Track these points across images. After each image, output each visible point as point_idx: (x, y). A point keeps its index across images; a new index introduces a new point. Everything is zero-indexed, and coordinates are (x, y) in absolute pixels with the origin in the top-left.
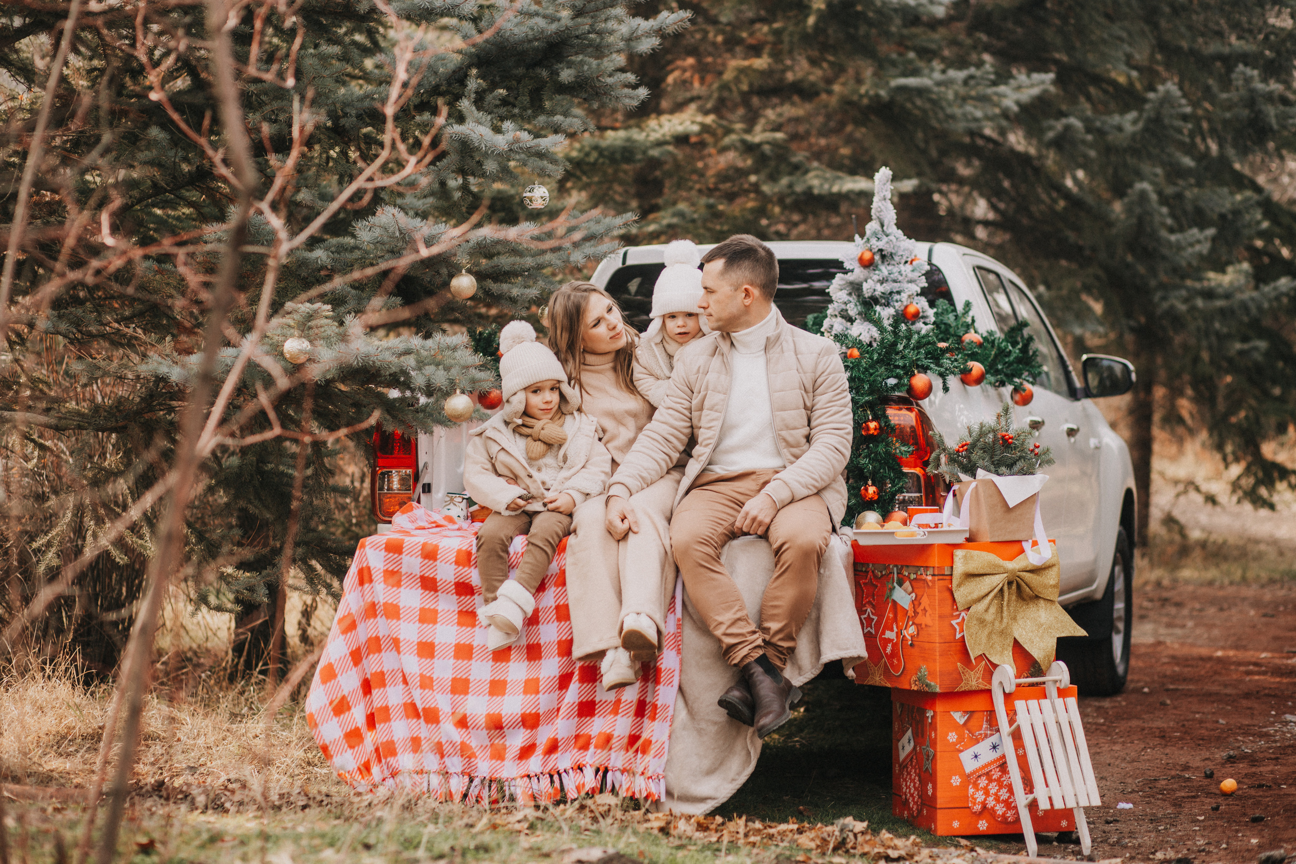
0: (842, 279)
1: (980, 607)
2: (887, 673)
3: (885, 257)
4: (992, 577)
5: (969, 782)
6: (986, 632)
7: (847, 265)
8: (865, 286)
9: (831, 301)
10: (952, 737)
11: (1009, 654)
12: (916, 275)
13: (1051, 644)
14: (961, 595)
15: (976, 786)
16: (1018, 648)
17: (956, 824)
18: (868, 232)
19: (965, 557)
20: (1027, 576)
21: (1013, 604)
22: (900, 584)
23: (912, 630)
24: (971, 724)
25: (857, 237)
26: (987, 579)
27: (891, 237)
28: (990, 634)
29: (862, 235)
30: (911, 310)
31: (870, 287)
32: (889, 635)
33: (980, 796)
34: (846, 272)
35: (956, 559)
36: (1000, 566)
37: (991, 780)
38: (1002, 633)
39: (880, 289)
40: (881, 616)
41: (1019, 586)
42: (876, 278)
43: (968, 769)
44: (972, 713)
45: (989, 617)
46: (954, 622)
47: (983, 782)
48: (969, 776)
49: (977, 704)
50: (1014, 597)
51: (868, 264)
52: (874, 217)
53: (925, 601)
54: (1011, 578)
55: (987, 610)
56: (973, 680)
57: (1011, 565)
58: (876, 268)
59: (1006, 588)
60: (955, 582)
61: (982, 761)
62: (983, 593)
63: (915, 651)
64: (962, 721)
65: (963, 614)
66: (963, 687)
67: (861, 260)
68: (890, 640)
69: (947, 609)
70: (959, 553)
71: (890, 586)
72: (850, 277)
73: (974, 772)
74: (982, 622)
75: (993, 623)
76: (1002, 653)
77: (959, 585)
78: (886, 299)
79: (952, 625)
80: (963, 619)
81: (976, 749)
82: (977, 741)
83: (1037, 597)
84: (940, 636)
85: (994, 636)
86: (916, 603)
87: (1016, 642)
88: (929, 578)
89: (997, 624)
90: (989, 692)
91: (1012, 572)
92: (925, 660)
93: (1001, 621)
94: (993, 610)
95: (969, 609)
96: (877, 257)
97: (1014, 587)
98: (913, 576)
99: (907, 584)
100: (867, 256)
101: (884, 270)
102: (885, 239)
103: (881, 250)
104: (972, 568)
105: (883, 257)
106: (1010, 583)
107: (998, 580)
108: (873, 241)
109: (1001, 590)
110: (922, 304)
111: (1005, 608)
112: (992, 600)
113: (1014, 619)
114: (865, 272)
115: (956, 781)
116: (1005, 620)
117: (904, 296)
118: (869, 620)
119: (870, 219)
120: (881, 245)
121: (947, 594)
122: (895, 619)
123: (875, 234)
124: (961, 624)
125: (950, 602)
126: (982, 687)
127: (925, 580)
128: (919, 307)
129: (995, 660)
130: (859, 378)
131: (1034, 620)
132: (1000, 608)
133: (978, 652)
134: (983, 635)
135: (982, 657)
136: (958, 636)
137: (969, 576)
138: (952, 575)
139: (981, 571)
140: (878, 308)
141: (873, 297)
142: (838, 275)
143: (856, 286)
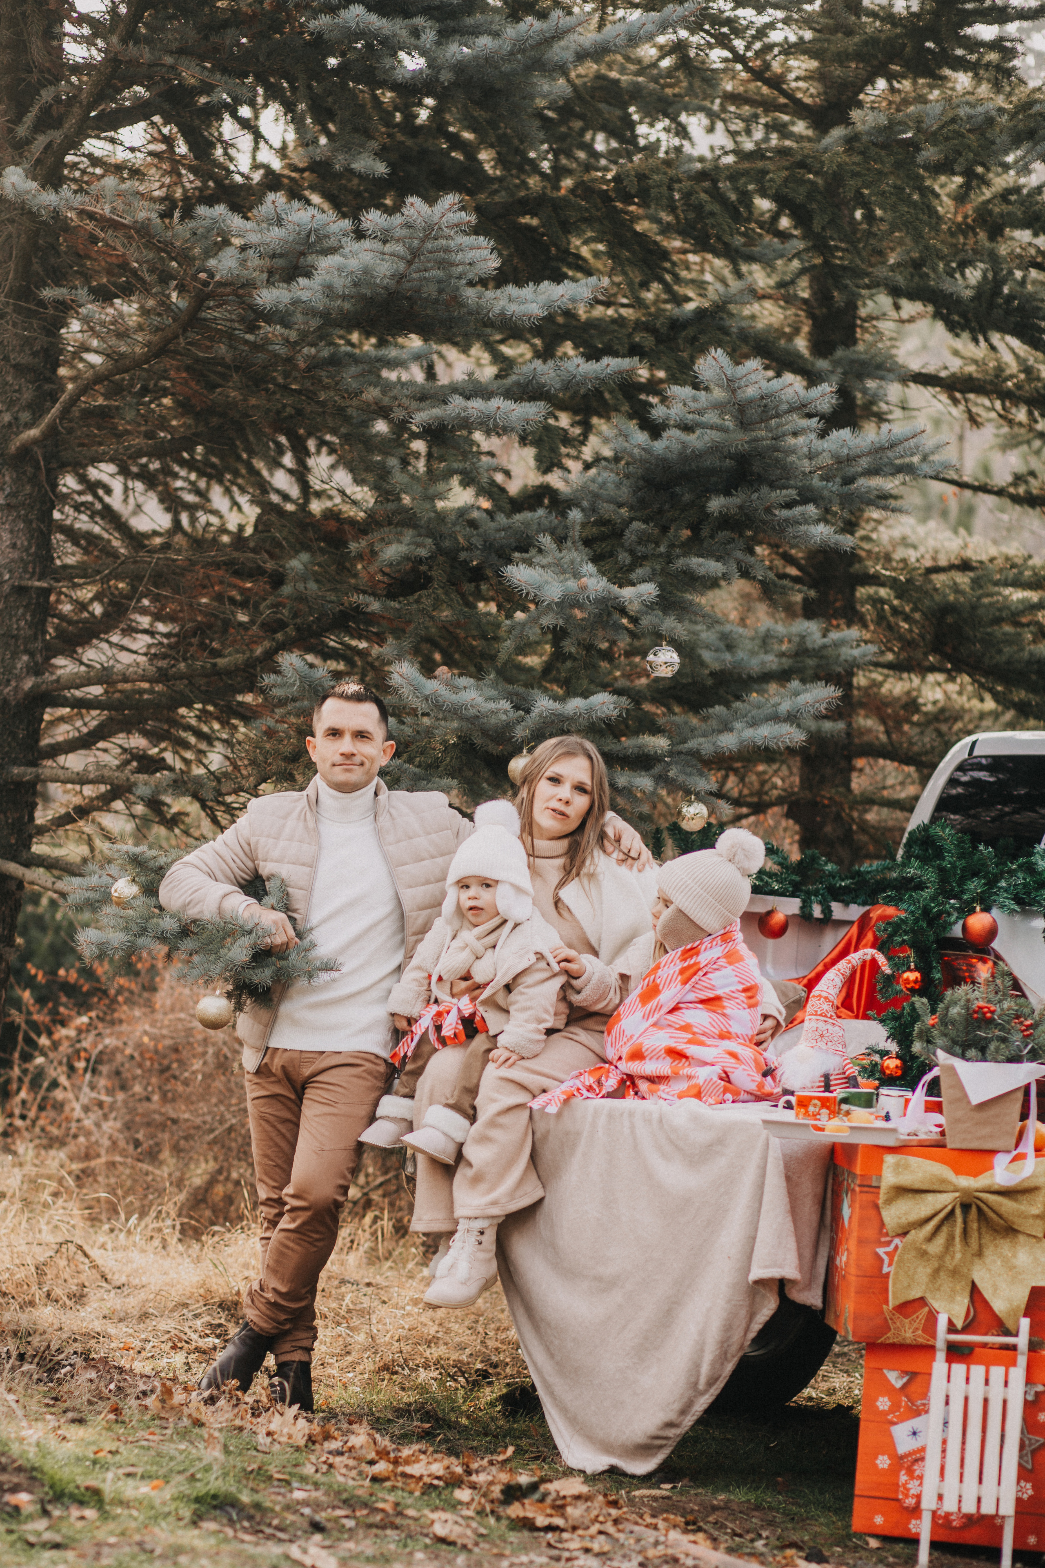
1: (919, 1235)
4: (939, 1195)
5: (901, 1467)
6: (929, 1271)
10: (884, 1403)
11: (964, 1300)
13: (1021, 1296)
14: (894, 1214)
16: (976, 1296)
17: (879, 1520)
19: (897, 1165)
20: (992, 1199)
21: (974, 1236)
22: (847, 1195)
24: (913, 1388)
26: (930, 1197)
28: (937, 1271)
33: (914, 1487)
35: (885, 1166)
36: (950, 1183)
38: (955, 1273)
41: (979, 1209)
43: (902, 1449)
44: (912, 1374)
45: (936, 1247)
46: (881, 1251)
47: (920, 1468)
48: (902, 1457)
49: (915, 1363)
50: (975, 1226)
54: (966, 1200)
55: (930, 1238)
56: (909, 1331)
57: (965, 1182)
59: (958, 1211)
60: (883, 1195)
61: (923, 1441)
62: (923, 1213)
64: (898, 1384)
65: (897, 1241)
66: (890, 1337)
69: (871, 1232)
70: (889, 1159)
71: (843, 1196)
73: (910, 1454)
74: (922, 1254)
75: (941, 1258)
76: (952, 1299)
77: (889, 1201)
79: (877, 1254)
80: (896, 1247)
81: (917, 1423)
82: (915, 1414)
83: (1013, 1230)
84: (858, 1266)
85: (942, 1276)
86: (851, 1220)
87: (974, 1287)
88: (856, 1188)
89: (946, 1259)
90: (930, 1347)
91: (966, 1192)
92: (848, 1296)
93: (953, 1257)
94: (941, 1240)
95: (905, 1234)
97: (973, 1210)
98: (852, 1185)
99: (850, 1195)
104: (906, 1179)
106: (966, 1207)
107: (945, 1200)
109: (952, 1214)
111: (957, 1239)
112: (938, 1229)
113: (980, 1254)
115: (883, 1462)
116: (958, 1256)
121: (872, 1213)
124: (891, 1255)
125: (875, 1222)
126: (921, 1341)
127: (857, 1192)
129: (935, 1305)
131: (1006, 1261)
132: (951, 1238)
133: (915, 1294)
134: (923, 1272)
135: (921, 1301)
136: (885, 1270)
137: (902, 1191)
138: (878, 1187)
139: (917, 1186)
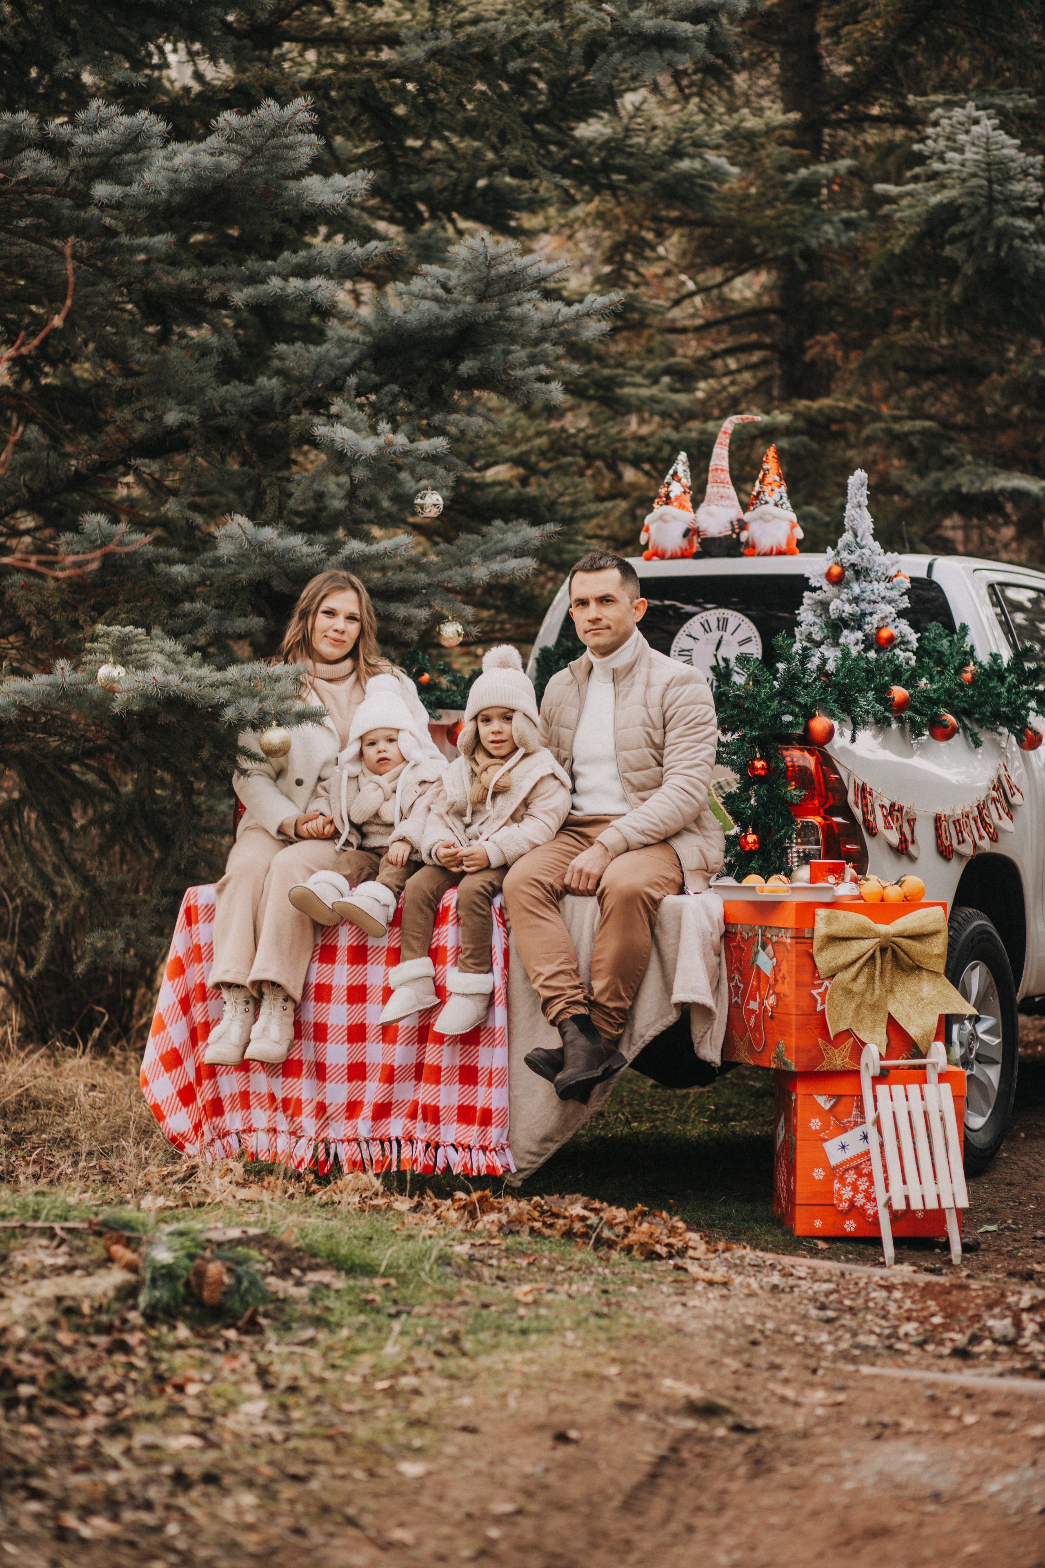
0: (811, 598)
1: (845, 976)
2: (751, 1051)
3: (860, 573)
4: (863, 942)
5: (835, 1176)
6: (853, 1006)
7: (813, 582)
8: (832, 607)
9: (799, 624)
10: (815, 1124)
11: (882, 1029)
12: (895, 594)
13: (932, 1021)
14: (825, 960)
15: (842, 1180)
16: (892, 1024)
17: (818, 1223)
18: (841, 544)
19: (829, 920)
20: (905, 942)
21: (888, 975)
22: (764, 947)
23: (772, 1000)
24: (840, 1108)
25: (829, 549)
26: (855, 944)
27: (865, 551)
28: (859, 1006)
29: (834, 547)
30: (885, 634)
31: (840, 606)
32: (754, 1005)
33: (847, 1193)
34: (814, 590)
35: (817, 919)
36: (871, 930)
37: (860, 1175)
38: (874, 1007)
39: (848, 609)
40: (746, 985)
41: (894, 952)
42: (844, 596)
43: (833, 1162)
44: (839, 1097)
45: (860, 985)
46: (815, 992)
47: (851, 1177)
48: (835, 1169)
49: (844, 1087)
50: (889, 967)
51: (837, 580)
52: (847, 527)
53: (784, 968)
54: (884, 944)
55: (854, 979)
56: (838, 1059)
57: (883, 928)
58: (847, 585)
59: (878, 954)
60: (816, 944)
61: (850, 1153)
62: (850, 957)
63: (773, 1024)
64: (827, 1107)
65: (827, 983)
66: (824, 1066)
67: (828, 576)
68: (753, 1011)
69: (806, 977)
70: (821, 913)
71: (755, 949)
72: (818, 596)
73: (841, 1165)
74: (848, 992)
75: (862, 994)
76: (873, 1029)
77: (821, 949)
78: (857, 622)
79: (812, 995)
80: (827, 988)
81: (844, 1138)
82: (845, 1130)
83: (919, 968)
84: (801, 1007)
85: (864, 1011)
86: (776, 969)
87: (890, 1017)
88: (788, 941)
89: (868, 996)
90: (857, 1073)
91: (886, 937)
92: (782, 1033)
93: (872, 994)
94: (862, 979)
95: (832, 977)
96: (849, 574)
97: (889, 953)
98: (775, 939)
99: (770, 948)
100: (836, 570)
101: (856, 589)
102: (858, 552)
103: (853, 565)
104: (836, 929)
105: (857, 573)
106: (883, 950)
107: (868, 945)
108: (844, 554)
109: (873, 957)
110: (904, 627)
111: (878, 978)
112: (861, 968)
113: (891, 991)
114: (835, 590)
115: (819, 1174)
116: (878, 992)
117: (875, 619)
118: (737, 987)
119: (843, 529)
120: (853, 558)
121: (806, 960)
122: (758, 988)
123: (848, 546)
124: (822, 995)
125: (809, 969)
126: (849, 1067)
127: (785, 943)
128: (896, 632)
129: (863, 1037)
130: (754, 709)
131: (914, 994)
132: (871, 979)
133: (843, 1027)
134: (850, 1008)
135: (848, 1033)
136: (819, 1008)
137: (833, 939)
138: (812, 938)
139: (846, 934)
140: (846, 632)
141: (841, 619)
142: (806, 594)
143: (824, 605)
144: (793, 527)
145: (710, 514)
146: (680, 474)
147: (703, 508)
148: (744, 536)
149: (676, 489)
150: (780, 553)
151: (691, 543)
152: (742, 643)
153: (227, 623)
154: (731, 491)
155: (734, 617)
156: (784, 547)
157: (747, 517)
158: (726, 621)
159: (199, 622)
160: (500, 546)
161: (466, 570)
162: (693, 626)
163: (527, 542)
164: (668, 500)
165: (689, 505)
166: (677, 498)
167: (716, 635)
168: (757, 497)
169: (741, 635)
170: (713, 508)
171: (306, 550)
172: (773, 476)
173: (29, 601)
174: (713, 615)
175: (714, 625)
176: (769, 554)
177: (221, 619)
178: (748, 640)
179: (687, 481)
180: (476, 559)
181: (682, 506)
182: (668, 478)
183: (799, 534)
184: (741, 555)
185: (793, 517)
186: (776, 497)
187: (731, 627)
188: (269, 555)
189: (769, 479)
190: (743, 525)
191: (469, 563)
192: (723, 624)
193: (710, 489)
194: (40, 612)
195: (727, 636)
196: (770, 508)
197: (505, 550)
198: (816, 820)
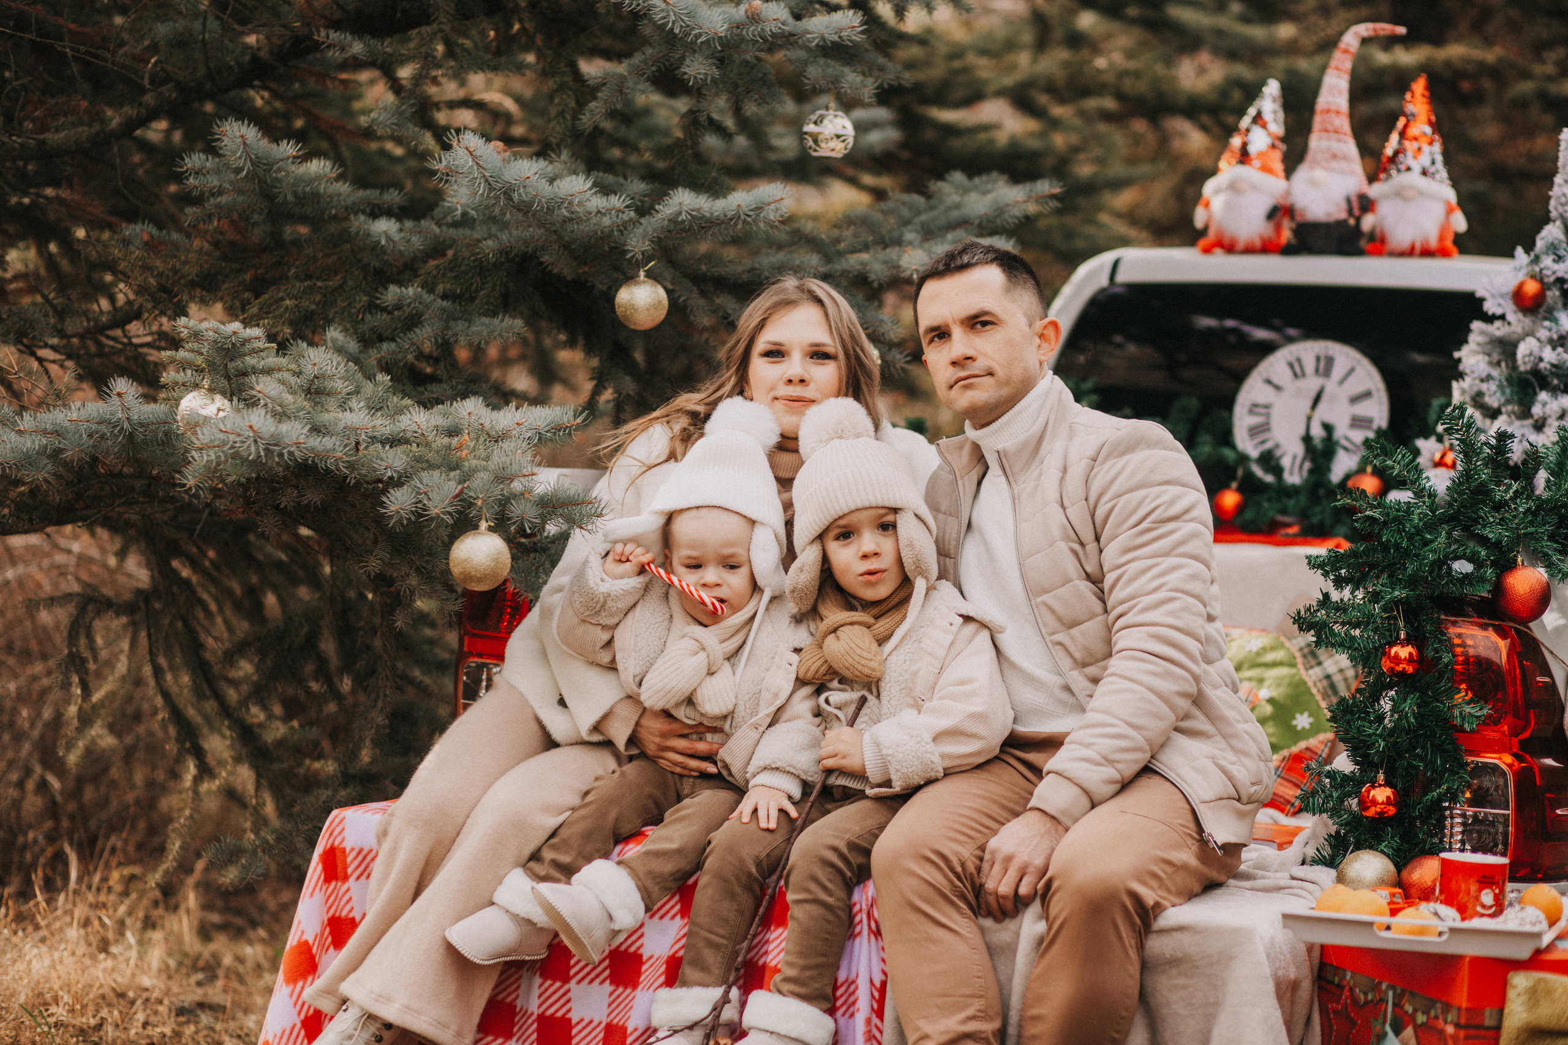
0: (1483, 333)
7: (1490, 307)
8: (1522, 350)
9: (1460, 376)
18: (1540, 244)
19: (1534, 995)
22: (1397, 1032)
25: (1519, 251)
29: (1529, 247)
31: (1534, 350)
34: (1490, 319)
35: (1511, 994)
39: (1550, 356)
42: (1543, 334)
51: (1531, 305)
52: (1554, 214)
58: (1550, 316)
67: (1518, 296)
70: (1520, 981)
71: (1377, 1026)
72: (1497, 329)
78: (1562, 377)
88: (1450, 1029)
96: (1553, 294)
98: (1421, 1018)
99: (1409, 1032)
100: (1532, 287)
101: (1564, 322)
103: (1560, 281)
104: (1549, 1014)
105: (1566, 295)
108: (1547, 261)
114: (1527, 321)
119: (1546, 220)
120: (1561, 270)
123: (1552, 248)
127: (1442, 1032)
130: (1397, 546)
137: (1541, 1036)
138: (1498, 1028)
139: (1566, 1026)
140: (1543, 396)
141: (1536, 372)
142: (1476, 325)
143: (1506, 348)
144: (1450, 211)
145: (1314, 183)
146: (1268, 116)
147: (1302, 173)
148: (1368, 222)
149: (1259, 141)
150: (1426, 253)
151: (1278, 228)
152: (1355, 400)
153: (460, 326)
154: (1350, 148)
155: (1345, 356)
156: (1433, 243)
157: (1374, 191)
158: (1330, 361)
159: (413, 321)
160: (955, 214)
161: (892, 253)
162: (1276, 365)
163: (1000, 211)
164: (1244, 156)
165: (1279, 167)
166: (1261, 155)
167: (1313, 383)
168: (1393, 159)
169: (1355, 386)
170: (1320, 174)
171: (597, 202)
172: (1421, 128)
173: (147, 268)
174: (1308, 351)
175: (1309, 365)
176: (1410, 252)
177: (449, 318)
178: (1367, 395)
179: (1277, 127)
180: (909, 236)
181: (1266, 169)
182: (1245, 122)
183: (1460, 223)
184: (1359, 252)
185: (1451, 195)
186: (1425, 160)
187: (1338, 371)
188: (524, 208)
189: (1413, 131)
190: (1366, 204)
191: (898, 242)
192: (1325, 367)
193: (1316, 142)
194: (163, 289)
195: (1331, 385)
196: (1414, 178)
197: (963, 223)
198: (1503, 761)
